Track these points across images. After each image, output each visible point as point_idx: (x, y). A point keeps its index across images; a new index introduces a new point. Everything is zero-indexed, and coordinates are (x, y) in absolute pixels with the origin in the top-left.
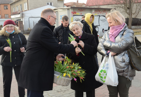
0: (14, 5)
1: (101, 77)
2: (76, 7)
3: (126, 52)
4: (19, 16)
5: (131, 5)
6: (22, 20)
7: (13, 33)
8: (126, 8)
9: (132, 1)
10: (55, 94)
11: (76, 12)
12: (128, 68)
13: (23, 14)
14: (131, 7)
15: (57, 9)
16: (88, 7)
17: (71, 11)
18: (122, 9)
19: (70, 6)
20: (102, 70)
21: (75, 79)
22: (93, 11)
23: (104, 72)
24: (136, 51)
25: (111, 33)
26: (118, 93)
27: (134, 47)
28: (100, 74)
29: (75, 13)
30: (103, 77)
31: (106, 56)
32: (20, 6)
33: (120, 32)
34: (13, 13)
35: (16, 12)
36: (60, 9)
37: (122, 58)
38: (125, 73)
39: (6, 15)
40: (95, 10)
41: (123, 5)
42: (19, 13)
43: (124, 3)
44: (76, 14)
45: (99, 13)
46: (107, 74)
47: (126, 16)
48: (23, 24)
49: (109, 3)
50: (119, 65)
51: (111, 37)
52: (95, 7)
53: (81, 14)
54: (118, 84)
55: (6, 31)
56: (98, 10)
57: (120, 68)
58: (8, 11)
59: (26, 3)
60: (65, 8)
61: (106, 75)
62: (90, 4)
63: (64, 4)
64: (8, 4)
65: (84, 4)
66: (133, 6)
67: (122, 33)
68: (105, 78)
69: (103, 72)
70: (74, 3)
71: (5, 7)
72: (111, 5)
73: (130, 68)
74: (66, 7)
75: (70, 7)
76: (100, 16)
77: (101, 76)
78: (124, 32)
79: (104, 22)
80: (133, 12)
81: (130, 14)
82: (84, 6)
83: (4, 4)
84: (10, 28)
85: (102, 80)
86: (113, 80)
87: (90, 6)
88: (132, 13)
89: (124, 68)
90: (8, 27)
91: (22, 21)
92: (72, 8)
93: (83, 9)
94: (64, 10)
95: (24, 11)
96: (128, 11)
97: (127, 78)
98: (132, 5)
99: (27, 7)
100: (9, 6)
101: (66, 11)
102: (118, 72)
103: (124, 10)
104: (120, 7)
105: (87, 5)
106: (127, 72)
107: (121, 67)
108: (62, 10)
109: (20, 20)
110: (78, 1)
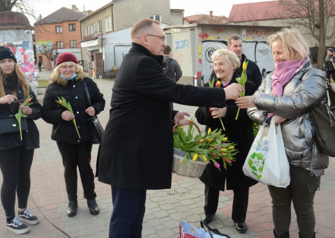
0: (86, 23)
1: (254, 168)
2: (207, 23)
3: (307, 116)
4: (95, 43)
5: (323, 19)
6: (101, 51)
7: (74, 79)
8: (312, 26)
9: (325, 12)
10: (164, 198)
11: (209, 34)
12: (311, 150)
13: (103, 39)
14: (323, 23)
15: (169, 29)
16: (233, 24)
17: (198, 32)
18: (305, 28)
19: (195, 22)
20: (254, 153)
21: (217, 165)
22: (244, 32)
23: (259, 158)
24: (327, 114)
25: (276, 78)
26: (292, 203)
27: (325, 107)
28: (250, 162)
29: (207, 36)
30: (257, 168)
31: (265, 124)
32: (98, 23)
33: (295, 75)
34: (85, 38)
35: (90, 36)
36: (176, 28)
37: (298, 129)
38: (305, 161)
39: (72, 42)
40: (247, 31)
41: (307, 20)
42: (97, 38)
43: (308, 16)
44: (208, 39)
45: (256, 36)
46: (265, 162)
47: (311, 43)
48: (104, 58)
49: (276, 16)
50: (291, 143)
51: (275, 84)
52: (248, 24)
53: (218, 38)
54: (289, 184)
55: (61, 76)
56: (254, 29)
57: (294, 151)
58: (76, 35)
59: (110, 18)
60: (185, 26)
61: (263, 163)
62: (238, 18)
63: (184, 19)
64: (76, 20)
65: (224, 18)
66: (327, 21)
67: (298, 76)
68: (261, 169)
69: (256, 157)
70: (205, 17)
71: (71, 27)
72: (280, 21)
73: (315, 151)
74: (187, 25)
75: (195, 25)
76: (257, 42)
77: (253, 165)
78: (303, 75)
79: (265, 54)
80: (328, 34)
81: (321, 38)
82: (224, 22)
83: (69, 21)
84: (68, 69)
85: (256, 174)
86: (277, 174)
87: (236, 22)
88: (324, 36)
89: (303, 149)
90: (65, 67)
91: (102, 54)
92: (200, 26)
93: (222, 29)
94: (184, 30)
95: (104, 33)
96: (317, 33)
97: (310, 171)
98: (325, 20)
99: (111, 25)
100: (78, 24)
101: (188, 32)
102: (290, 158)
103: (309, 31)
104: (300, 24)
105: (231, 19)
106: (310, 158)
107: (295, 149)
108: (179, 30)
109: (98, 50)
110: (211, 12)
